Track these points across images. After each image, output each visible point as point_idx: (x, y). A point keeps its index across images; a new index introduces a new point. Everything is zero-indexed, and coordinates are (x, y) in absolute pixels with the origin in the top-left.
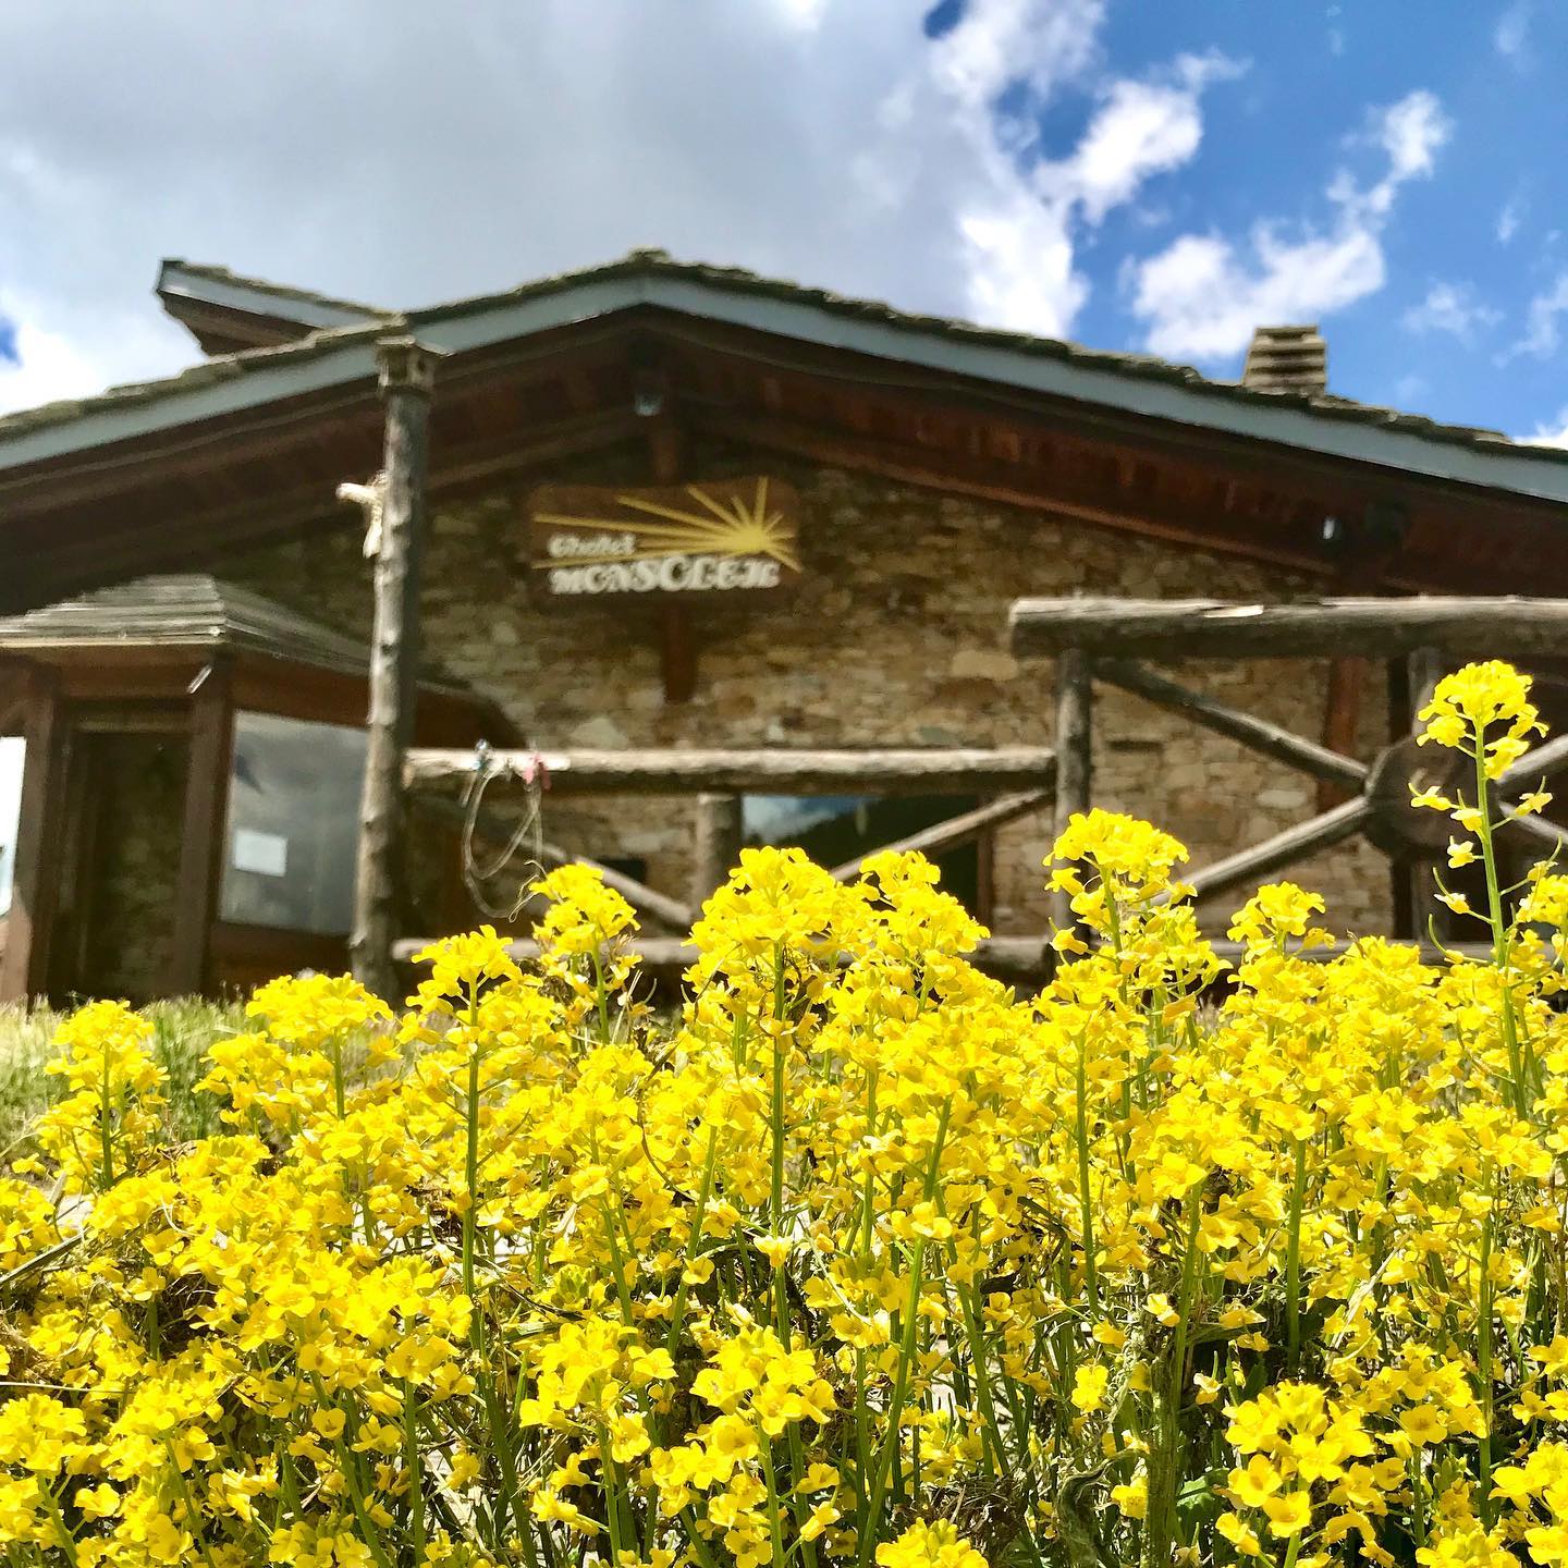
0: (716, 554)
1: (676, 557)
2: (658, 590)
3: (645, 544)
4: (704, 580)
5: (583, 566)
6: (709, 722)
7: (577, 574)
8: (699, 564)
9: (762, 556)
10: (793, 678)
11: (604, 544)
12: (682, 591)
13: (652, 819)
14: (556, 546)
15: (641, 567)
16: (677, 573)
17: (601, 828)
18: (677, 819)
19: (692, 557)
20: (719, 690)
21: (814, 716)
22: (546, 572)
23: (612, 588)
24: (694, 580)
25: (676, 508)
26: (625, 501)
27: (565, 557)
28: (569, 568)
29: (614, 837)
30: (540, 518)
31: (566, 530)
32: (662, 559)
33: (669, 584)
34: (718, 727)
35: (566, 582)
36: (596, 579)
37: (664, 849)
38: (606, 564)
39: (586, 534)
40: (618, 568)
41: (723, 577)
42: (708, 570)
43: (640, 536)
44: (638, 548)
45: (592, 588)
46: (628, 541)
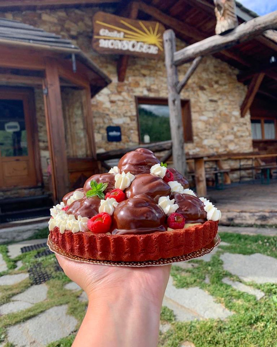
0: (144, 42)
1: (133, 42)
2: (128, 51)
3: (126, 36)
4: (140, 49)
5: (109, 40)
6: (129, 88)
7: (107, 41)
8: (139, 44)
9: (155, 45)
10: (147, 78)
11: (115, 34)
12: (134, 52)
13: (120, 114)
14: (102, 32)
15: (125, 42)
16: (133, 46)
17: (107, 117)
18: (126, 115)
19: (138, 42)
20: (131, 79)
21: (153, 89)
22: (98, 40)
23: (116, 47)
24: (137, 49)
25: (135, 27)
26: (122, 22)
27: (104, 36)
28: (105, 39)
29: (111, 119)
30: (98, 22)
31: (105, 28)
32: (130, 41)
33: (131, 49)
34: (132, 90)
35: (104, 44)
36: (112, 44)
37: (124, 123)
38: (115, 40)
39: (111, 30)
40: (118, 42)
41: (145, 50)
42: (141, 47)
43: (125, 33)
44: (124, 37)
45: (111, 47)
46: (122, 34)
